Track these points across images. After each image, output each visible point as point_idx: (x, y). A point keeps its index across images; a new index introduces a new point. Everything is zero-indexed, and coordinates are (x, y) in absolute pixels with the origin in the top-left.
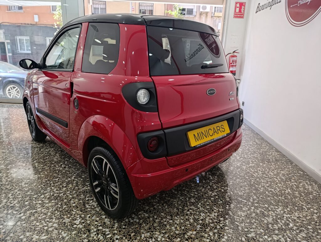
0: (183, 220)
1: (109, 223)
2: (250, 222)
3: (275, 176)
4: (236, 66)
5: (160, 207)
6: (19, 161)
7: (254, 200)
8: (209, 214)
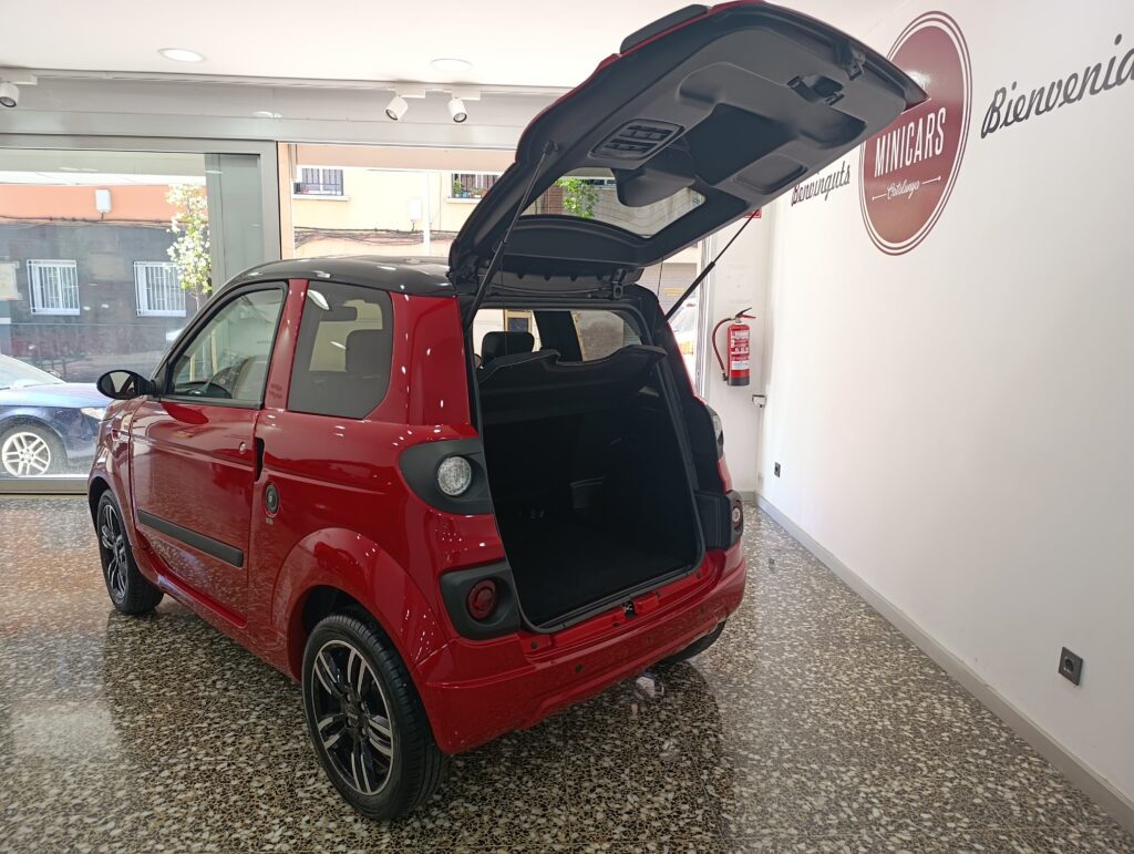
0: (575, 815)
1: (365, 834)
2: (764, 812)
3: (852, 686)
4: (749, 357)
5: (512, 786)
6: (82, 678)
7: (781, 753)
8: (649, 796)
